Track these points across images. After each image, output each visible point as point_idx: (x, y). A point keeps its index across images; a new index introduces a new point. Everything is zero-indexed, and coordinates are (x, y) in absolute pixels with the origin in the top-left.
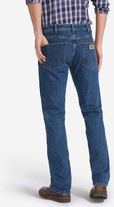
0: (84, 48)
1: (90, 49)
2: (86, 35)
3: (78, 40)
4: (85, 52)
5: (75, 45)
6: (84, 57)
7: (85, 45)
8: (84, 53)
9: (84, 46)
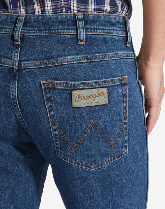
0: (49, 99)
1: (76, 104)
2: (66, 53)
3: (29, 71)
4: (52, 113)
5: (14, 89)
6: (55, 130)
7: (52, 88)
8: (53, 116)
9: (49, 95)
